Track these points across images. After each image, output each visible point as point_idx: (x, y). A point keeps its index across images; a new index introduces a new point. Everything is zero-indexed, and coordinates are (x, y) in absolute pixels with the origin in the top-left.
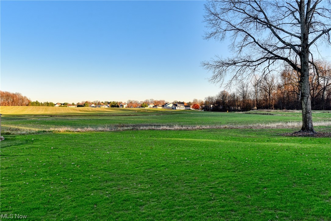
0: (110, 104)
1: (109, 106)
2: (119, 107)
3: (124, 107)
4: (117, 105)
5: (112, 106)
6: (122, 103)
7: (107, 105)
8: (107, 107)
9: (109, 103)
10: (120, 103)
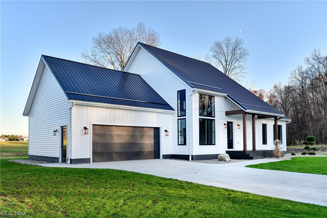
0: (8, 137)
1: (7, 139)
2: (18, 141)
3: (25, 141)
4: (16, 138)
5: (10, 140)
6: (22, 136)
7: (4, 139)
8: (4, 140)
9: (6, 136)
10: (20, 137)
